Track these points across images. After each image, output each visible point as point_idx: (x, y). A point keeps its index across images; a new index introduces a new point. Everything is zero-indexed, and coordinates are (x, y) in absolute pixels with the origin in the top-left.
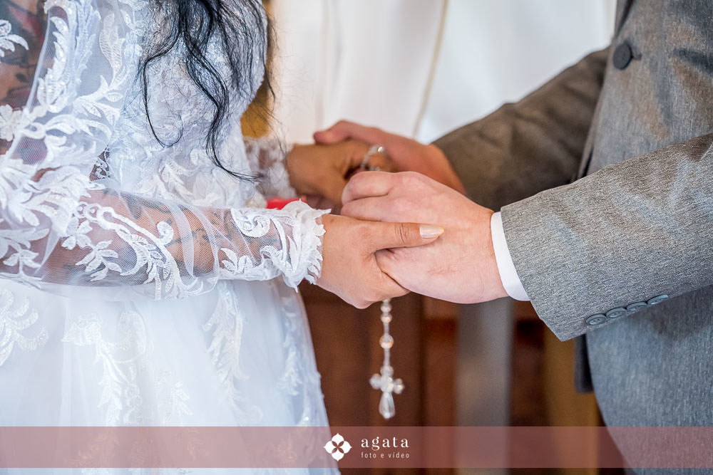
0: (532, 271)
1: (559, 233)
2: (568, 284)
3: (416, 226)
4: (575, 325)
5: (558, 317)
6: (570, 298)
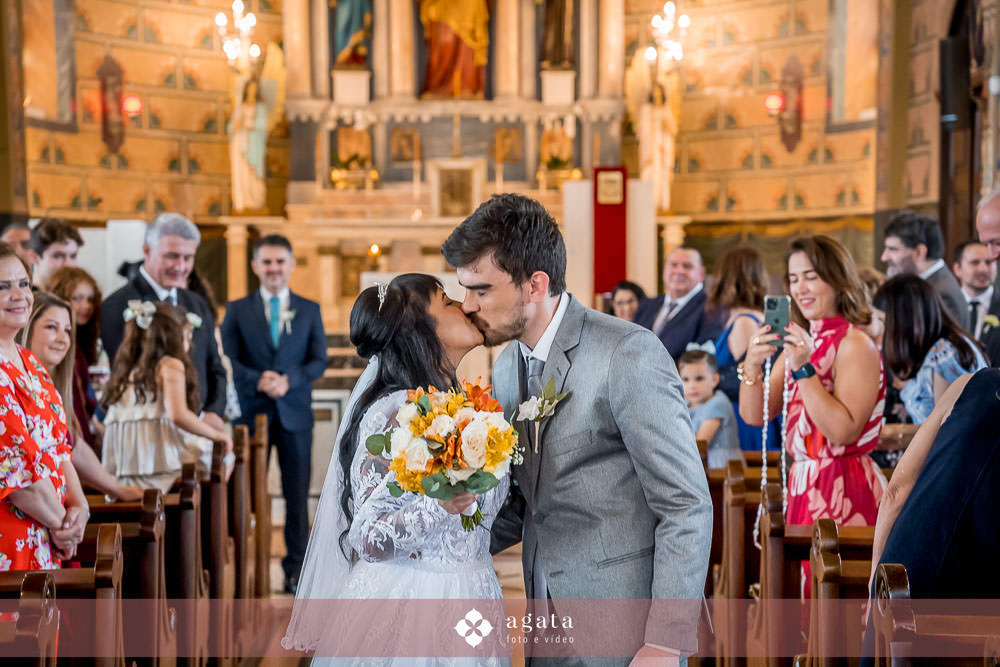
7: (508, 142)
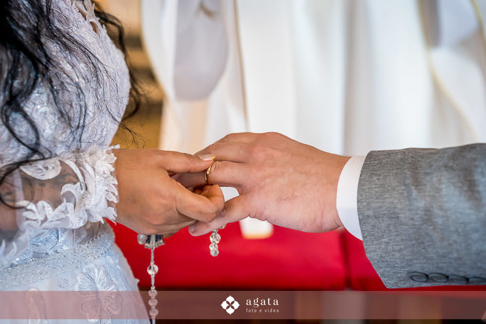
0: (370, 213)
1: (404, 187)
2: (398, 235)
4: (399, 275)
5: (383, 262)
6: (397, 248)
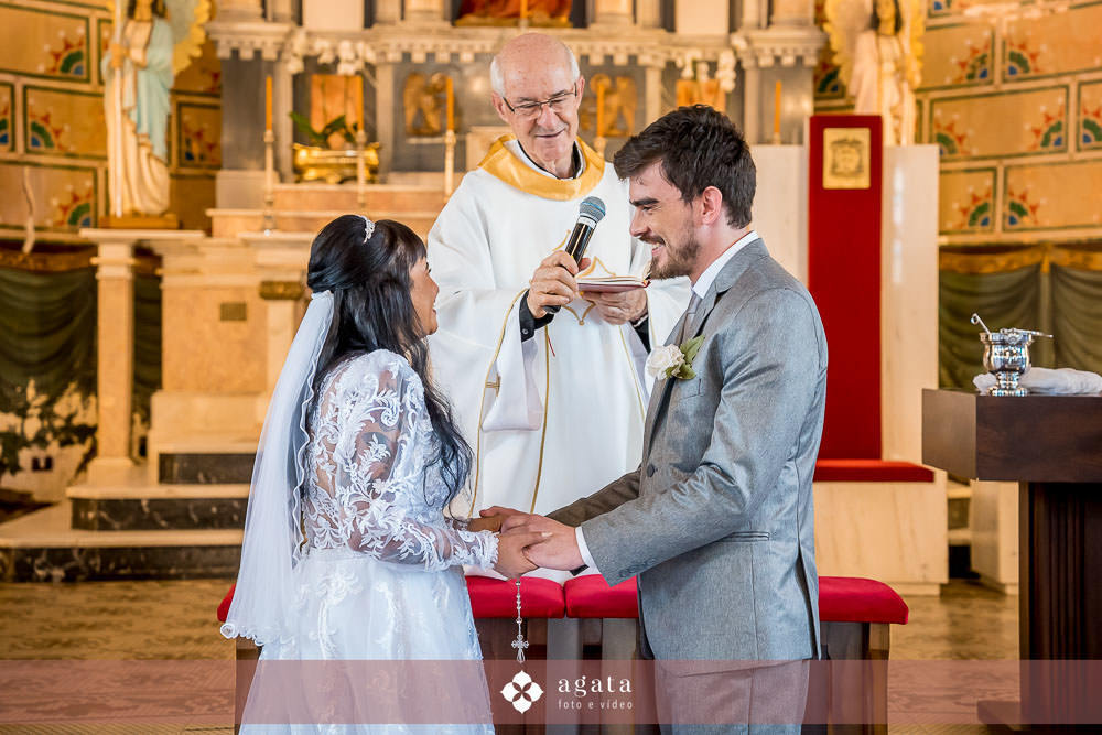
3: (540, 533)
7: (615, 101)
